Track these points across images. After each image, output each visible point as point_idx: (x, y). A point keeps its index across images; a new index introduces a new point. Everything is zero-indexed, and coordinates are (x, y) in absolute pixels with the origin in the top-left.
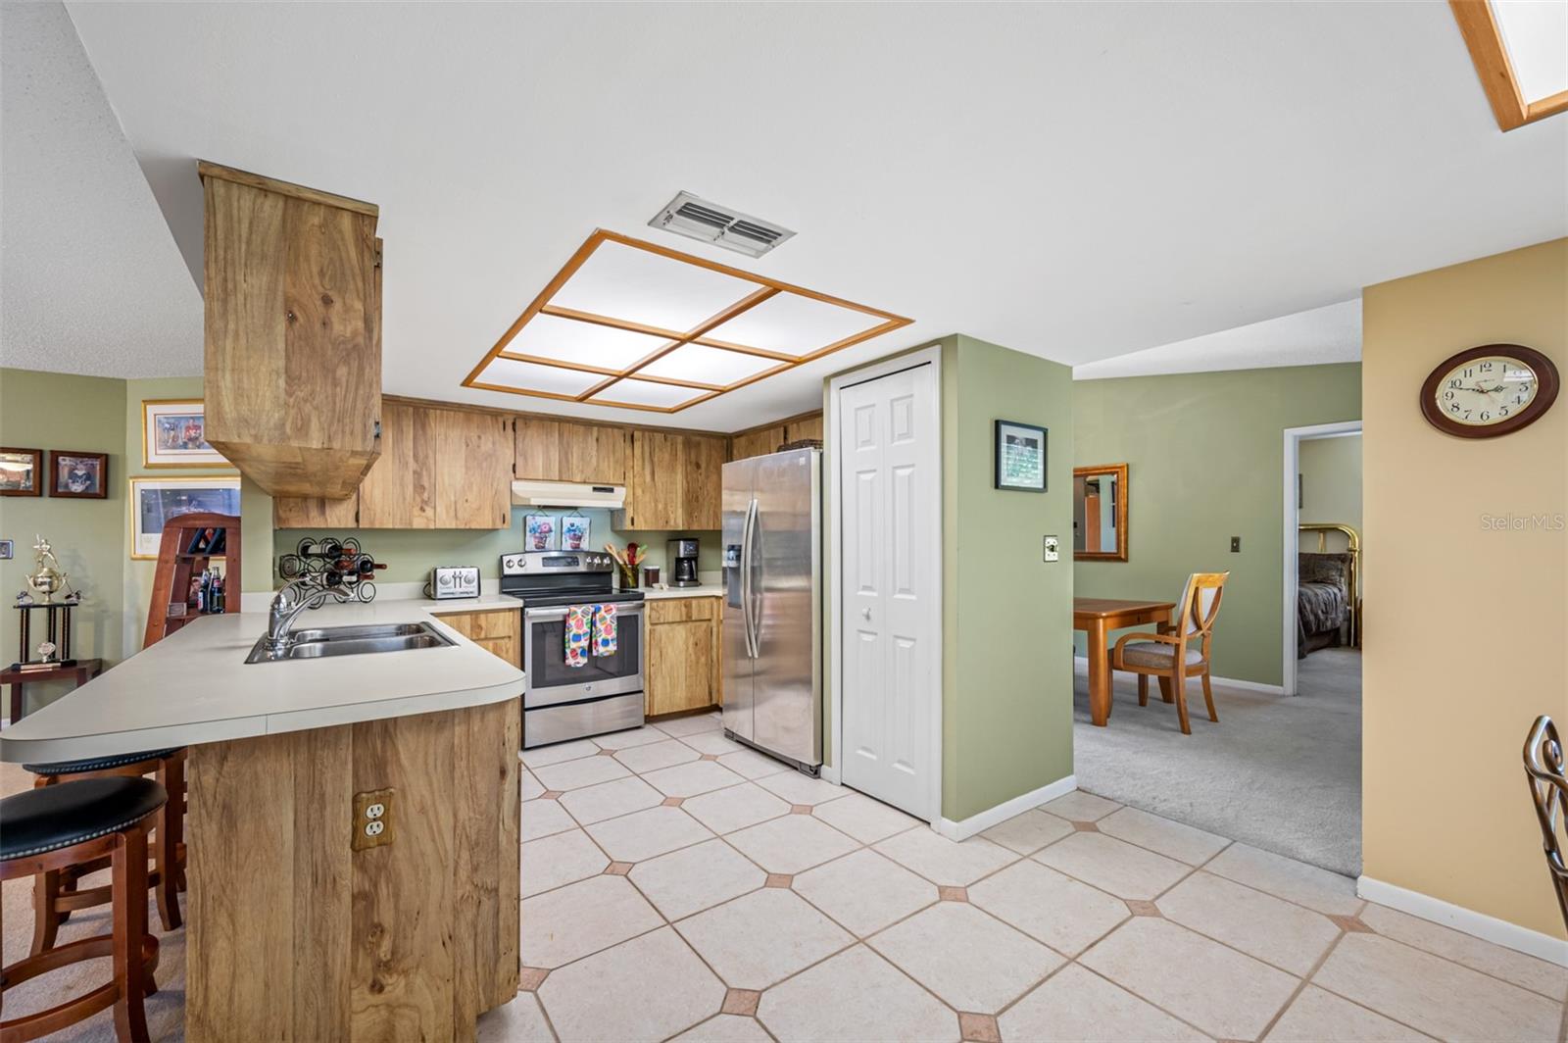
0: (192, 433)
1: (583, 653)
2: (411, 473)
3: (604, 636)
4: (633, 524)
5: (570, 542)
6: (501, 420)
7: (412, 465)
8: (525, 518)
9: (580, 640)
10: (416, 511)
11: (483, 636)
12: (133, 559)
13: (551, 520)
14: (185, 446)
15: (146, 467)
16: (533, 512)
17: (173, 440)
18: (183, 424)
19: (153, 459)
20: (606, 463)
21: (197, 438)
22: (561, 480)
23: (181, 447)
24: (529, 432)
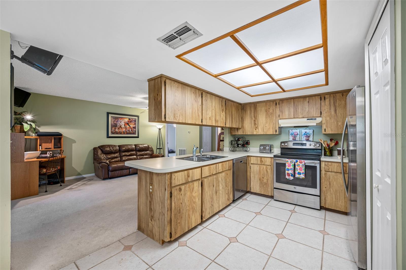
1: (292, 175)
2: (253, 120)
3: (299, 171)
4: (325, 131)
5: (305, 138)
6: (275, 103)
7: (253, 119)
8: (289, 131)
9: (289, 171)
10: (254, 130)
11: (263, 164)
13: (298, 131)
16: (292, 129)
20: (312, 110)
22: (294, 118)
24: (283, 104)
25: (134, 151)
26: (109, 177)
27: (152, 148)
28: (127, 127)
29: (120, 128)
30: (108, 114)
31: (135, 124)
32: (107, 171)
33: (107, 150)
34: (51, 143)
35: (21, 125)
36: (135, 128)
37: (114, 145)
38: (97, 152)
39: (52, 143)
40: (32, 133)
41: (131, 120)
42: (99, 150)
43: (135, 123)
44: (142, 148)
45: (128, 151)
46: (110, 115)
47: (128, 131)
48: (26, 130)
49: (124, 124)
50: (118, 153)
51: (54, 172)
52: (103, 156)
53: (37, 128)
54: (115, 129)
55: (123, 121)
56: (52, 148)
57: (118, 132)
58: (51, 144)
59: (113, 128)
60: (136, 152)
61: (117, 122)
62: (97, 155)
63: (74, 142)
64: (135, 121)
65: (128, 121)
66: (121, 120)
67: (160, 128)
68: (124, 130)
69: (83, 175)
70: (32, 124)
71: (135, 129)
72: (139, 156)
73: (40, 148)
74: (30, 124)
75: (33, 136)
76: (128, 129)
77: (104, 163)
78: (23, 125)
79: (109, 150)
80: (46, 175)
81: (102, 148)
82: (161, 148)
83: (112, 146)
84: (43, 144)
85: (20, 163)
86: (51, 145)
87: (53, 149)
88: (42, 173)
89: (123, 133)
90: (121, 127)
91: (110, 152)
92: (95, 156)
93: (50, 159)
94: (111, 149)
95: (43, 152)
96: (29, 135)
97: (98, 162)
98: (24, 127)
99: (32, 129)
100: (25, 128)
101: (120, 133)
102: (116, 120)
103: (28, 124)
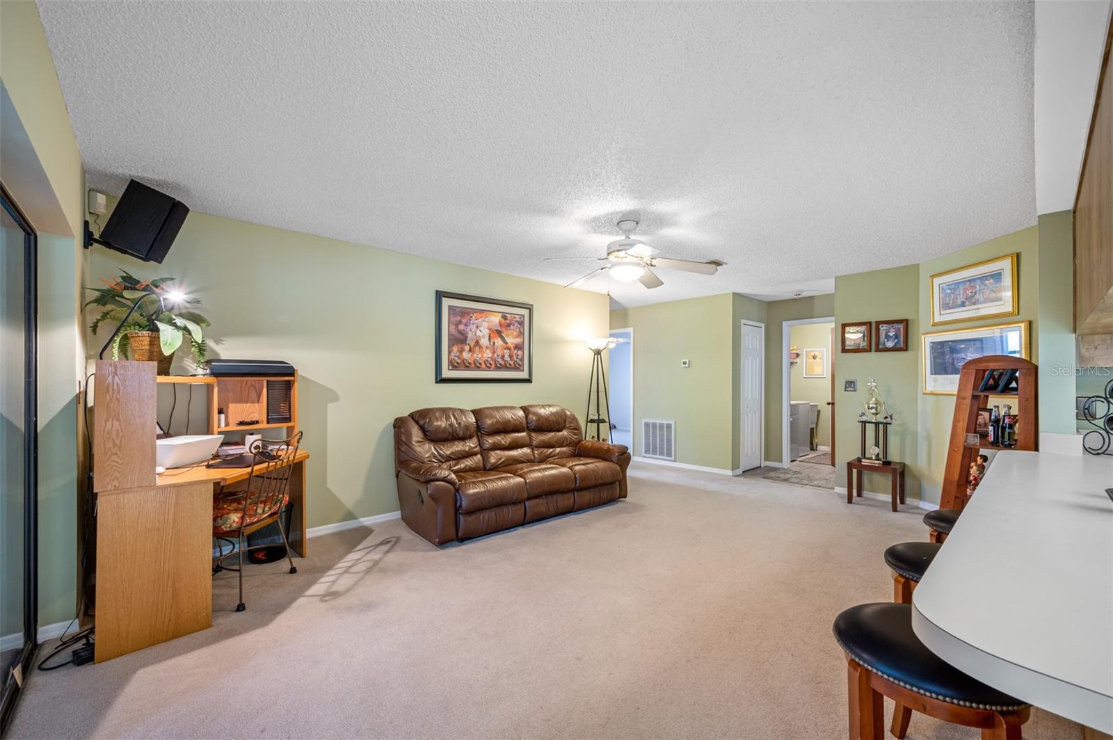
0: (969, 293)
12: (925, 394)
14: (963, 305)
15: (933, 325)
17: (953, 302)
18: (961, 287)
19: (938, 319)
21: (973, 297)
23: (960, 306)
25: (523, 431)
26: (460, 534)
27: (574, 419)
28: (496, 344)
29: (477, 349)
30: (440, 295)
31: (521, 334)
32: (452, 512)
33: (439, 426)
34: (258, 402)
35: (152, 331)
36: (519, 347)
37: (460, 410)
38: (409, 436)
39: (262, 402)
40: (194, 366)
41: (508, 321)
42: (414, 427)
43: (522, 330)
44: (546, 419)
45: (505, 428)
46: (446, 303)
47: (500, 360)
48: (167, 352)
49: (486, 332)
50: (475, 440)
51: (270, 521)
52: (430, 449)
53: (211, 343)
54: (461, 351)
55: (484, 324)
56: (262, 422)
57: (470, 363)
58: (257, 405)
59: (455, 349)
60: (530, 436)
61: (466, 325)
62: (408, 444)
63: (335, 398)
64: (521, 323)
65: (501, 325)
66: (480, 320)
67: (601, 348)
68: (488, 354)
69: (362, 519)
70: (191, 326)
71: (520, 352)
72: (541, 450)
73: (220, 422)
74: (182, 325)
75: (200, 374)
76: (499, 352)
77: (444, 480)
78: (157, 330)
79: (445, 428)
80: (239, 537)
81: (421, 417)
82: (603, 421)
83: (453, 410)
84: (232, 406)
85: (137, 491)
86: (257, 410)
87: (264, 425)
88: (225, 528)
89: (486, 365)
90: (477, 343)
91: (450, 433)
92: (403, 449)
93: (256, 468)
94: (451, 425)
95: (232, 439)
96: (184, 372)
97: (422, 479)
98: (162, 339)
99: (193, 349)
100: (165, 344)
101: (475, 364)
102: (464, 321)
103: (175, 325)
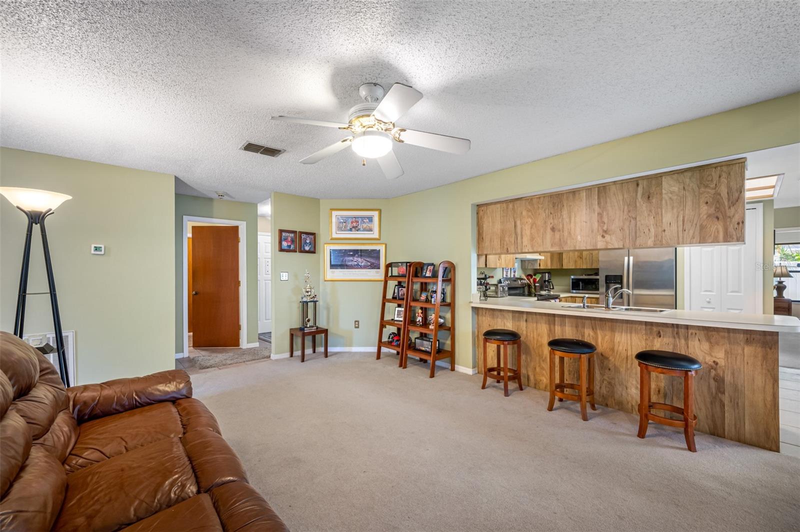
0: (355, 224)
12: (325, 281)
14: (351, 230)
15: (331, 239)
17: (345, 227)
18: (350, 221)
19: (334, 236)
21: (357, 227)
23: (348, 230)
